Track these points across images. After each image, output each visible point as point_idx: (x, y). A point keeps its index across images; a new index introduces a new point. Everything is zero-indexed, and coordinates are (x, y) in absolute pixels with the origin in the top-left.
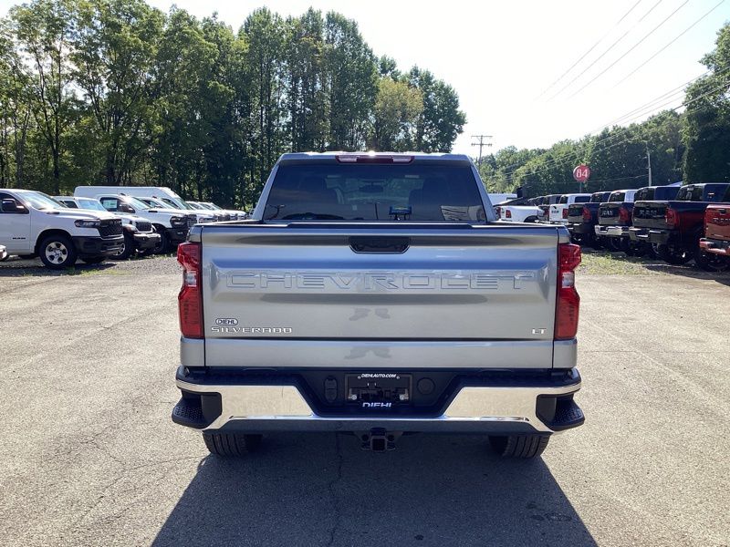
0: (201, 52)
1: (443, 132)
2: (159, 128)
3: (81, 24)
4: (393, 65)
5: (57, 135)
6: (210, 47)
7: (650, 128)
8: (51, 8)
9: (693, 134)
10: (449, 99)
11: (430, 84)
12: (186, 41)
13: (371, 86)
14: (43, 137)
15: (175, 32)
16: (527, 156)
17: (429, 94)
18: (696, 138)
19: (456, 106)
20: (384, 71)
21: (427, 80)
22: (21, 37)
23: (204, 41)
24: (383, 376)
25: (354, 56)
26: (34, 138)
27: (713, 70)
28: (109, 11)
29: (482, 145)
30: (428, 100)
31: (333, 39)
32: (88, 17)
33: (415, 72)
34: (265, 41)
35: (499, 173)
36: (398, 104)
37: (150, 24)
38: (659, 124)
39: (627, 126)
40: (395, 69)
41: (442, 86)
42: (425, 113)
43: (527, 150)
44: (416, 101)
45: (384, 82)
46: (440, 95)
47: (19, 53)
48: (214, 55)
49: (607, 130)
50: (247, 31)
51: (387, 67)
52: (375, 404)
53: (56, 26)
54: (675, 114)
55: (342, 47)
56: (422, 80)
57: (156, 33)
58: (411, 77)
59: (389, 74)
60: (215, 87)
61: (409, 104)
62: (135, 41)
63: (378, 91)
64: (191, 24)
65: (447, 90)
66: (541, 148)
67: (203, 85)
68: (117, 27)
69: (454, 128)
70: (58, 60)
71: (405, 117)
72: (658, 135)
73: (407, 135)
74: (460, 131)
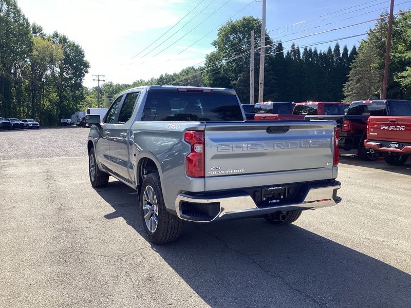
1: (76, 72)
4: (41, 29)
7: (183, 76)
9: (210, 80)
10: (78, 52)
11: (66, 43)
13: (28, 41)
16: (120, 88)
17: (66, 48)
18: (212, 82)
19: (83, 57)
20: (35, 32)
21: (64, 40)
24: (277, 188)
25: (15, 21)
27: (218, 48)
29: (99, 80)
30: (66, 52)
33: (56, 35)
35: (104, 97)
36: (48, 53)
38: (187, 74)
39: (172, 74)
40: (42, 32)
41: (74, 45)
42: (64, 60)
43: (119, 84)
44: (59, 53)
45: (36, 39)
46: (73, 50)
49: (162, 76)
51: (37, 30)
54: (194, 69)
55: (8, 15)
56: (61, 40)
58: (54, 38)
59: (38, 34)
61: (54, 53)
63: (33, 44)
65: (77, 47)
66: (127, 84)
69: (83, 69)
71: (52, 61)
72: (187, 80)
73: (53, 72)
74: (87, 72)
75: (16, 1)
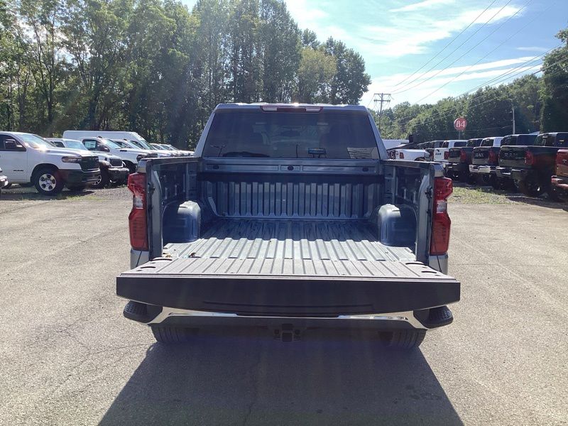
0: (163, 26)
1: (352, 90)
2: (130, 86)
3: (70, 4)
4: (314, 37)
5: (51, 90)
6: (170, 22)
7: (515, 88)
9: (548, 94)
10: (357, 64)
11: (343, 52)
12: (151, 17)
13: (296, 53)
14: (40, 92)
15: (142, 10)
16: (418, 110)
17: (341, 60)
18: (551, 97)
19: (363, 70)
20: (306, 42)
21: (340, 49)
22: (23, 13)
23: (165, 17)
25: (283, 30)
26: (33, 93)
27: (566, 43)
29: (382, 101)
30: (340, 65)
31: (266, 16)
33: (330, 43)
34: (213, 18)
35: (395, 124)
36: (317, 68)
38: (522, 85)
39: (497, 87)
40: (315, 40)
41: (352, 54)
42: (338, 75)
43: (418, 105)
44: (331, 66)
45: (306, 50)
46: (350, 61)
47: (21, 26)
48: (173, 28)
49: (481, 90)
50: (199, 10)
51: (309, 38)
53: (50, 5)
55: (274, 23)
56: (335, 49)
57: (128, 10)
58: (327, 47)
59: (310, 44)
60: (174, 53)
61: (325, 68)
62: (111, 17)
63: (301, 57)
64: (155, 3)
65: (355, 57)
66: (429, 104)
67: (164, 52)
68: (97, 6)
69: (360, 87)
70: (52, 31)
71: (322, 78)
72: (521, 94)
73: (324, 93)
74: (366, 90)
75: (284, 2)
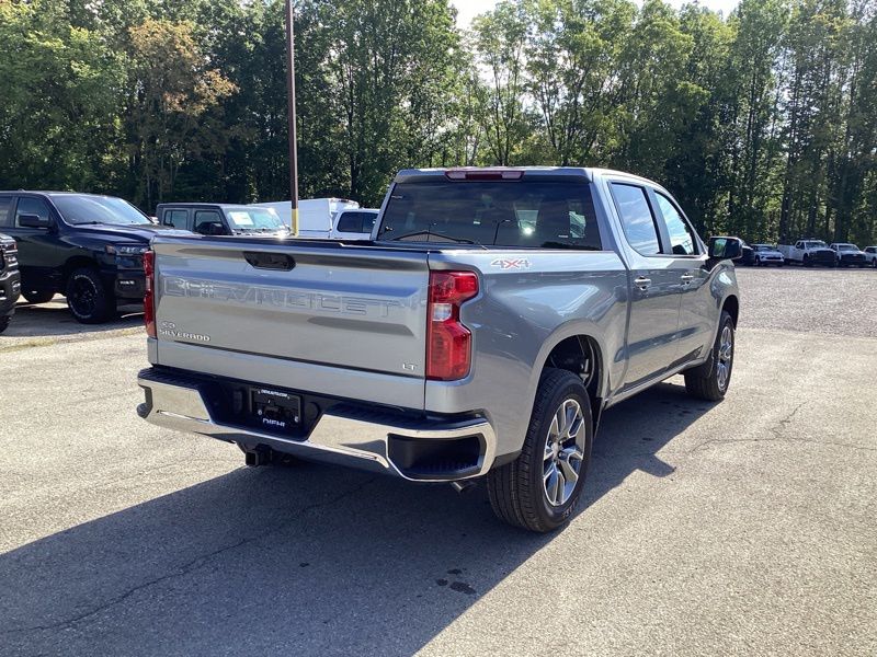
0: (672, 48)
2: (613, 142)
3: (542, 29)
5: (507, 153)
6: (684, 40)
8: (511, 13)
12: (656, 35)
14: (493, 156)
15: (644, 25)
22: (480, 49)
23: (678, 33)
26: (484, 158)
28: (571, 10)
31: (860, 13)
32: (549, 20)
34: (761, 25)
37: (616, 20)
47: (479, 67)
48: (689, 49)
50: (740, 15)
52: (273, 422)
53: (515, 33)
57: (622, 29)
60: (685, 89)
62: (594, 42)
64: (664, 14)
67: (671, 86)
68: (578, 27)
70: (516, 70)
